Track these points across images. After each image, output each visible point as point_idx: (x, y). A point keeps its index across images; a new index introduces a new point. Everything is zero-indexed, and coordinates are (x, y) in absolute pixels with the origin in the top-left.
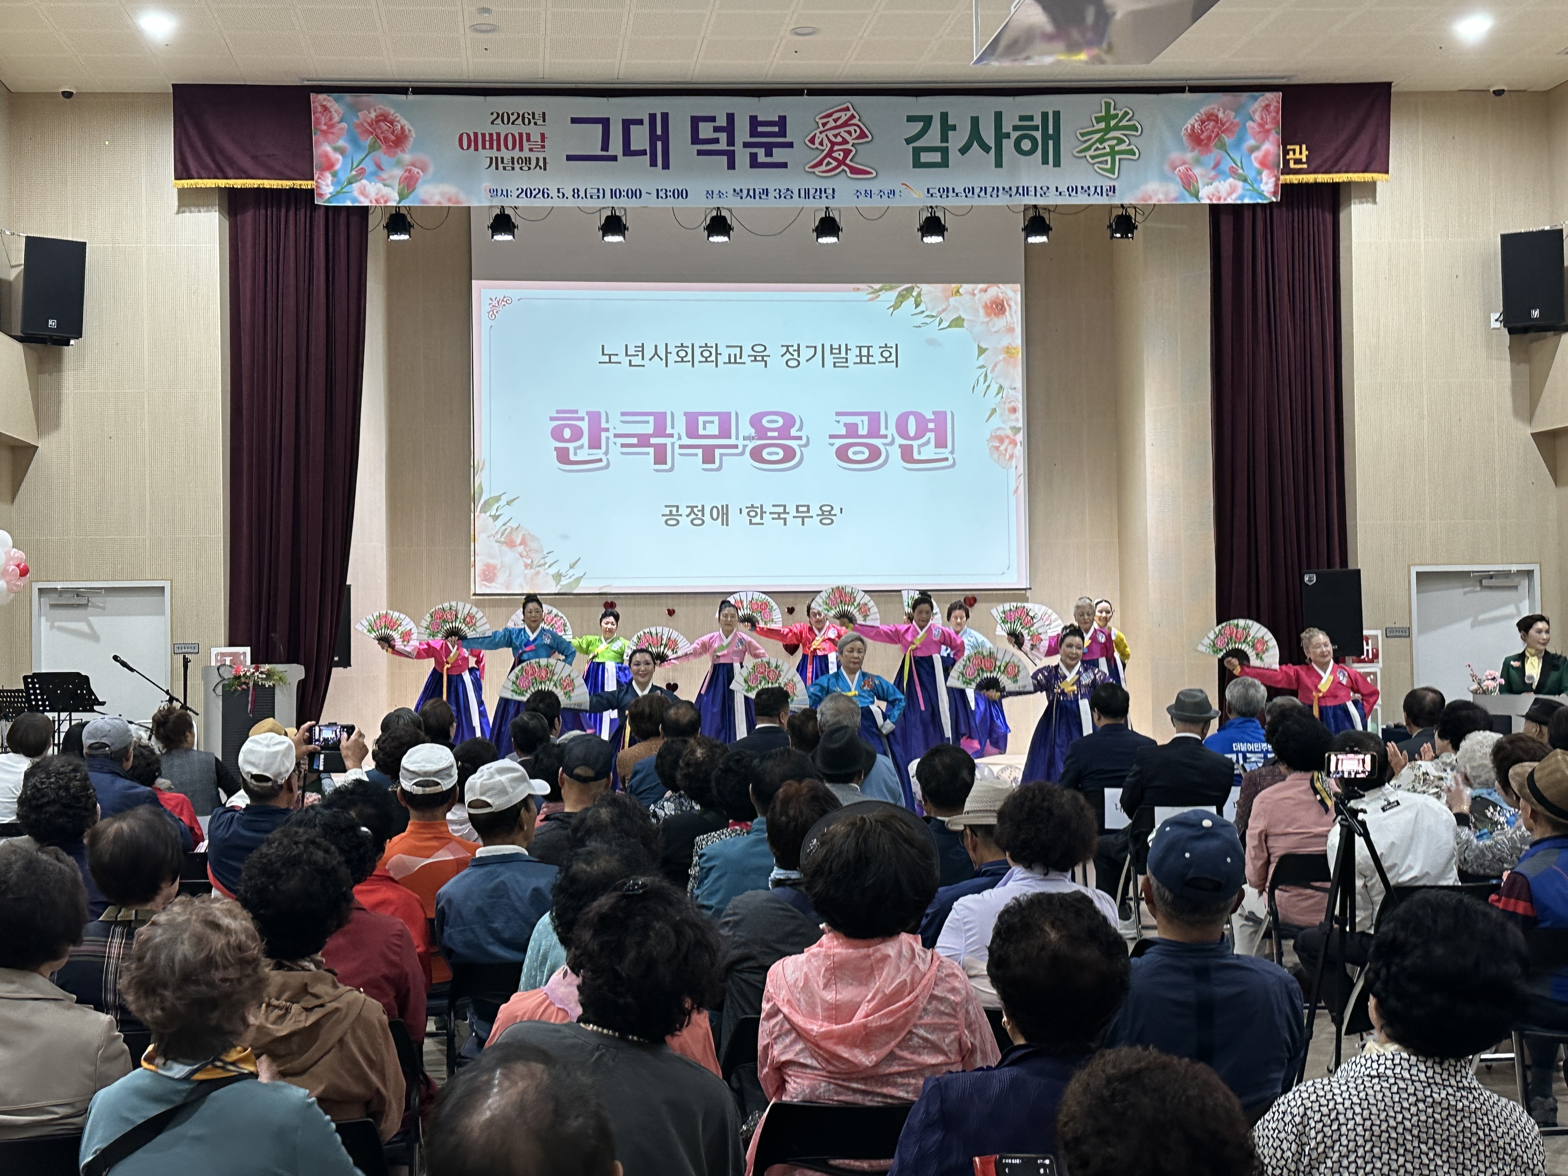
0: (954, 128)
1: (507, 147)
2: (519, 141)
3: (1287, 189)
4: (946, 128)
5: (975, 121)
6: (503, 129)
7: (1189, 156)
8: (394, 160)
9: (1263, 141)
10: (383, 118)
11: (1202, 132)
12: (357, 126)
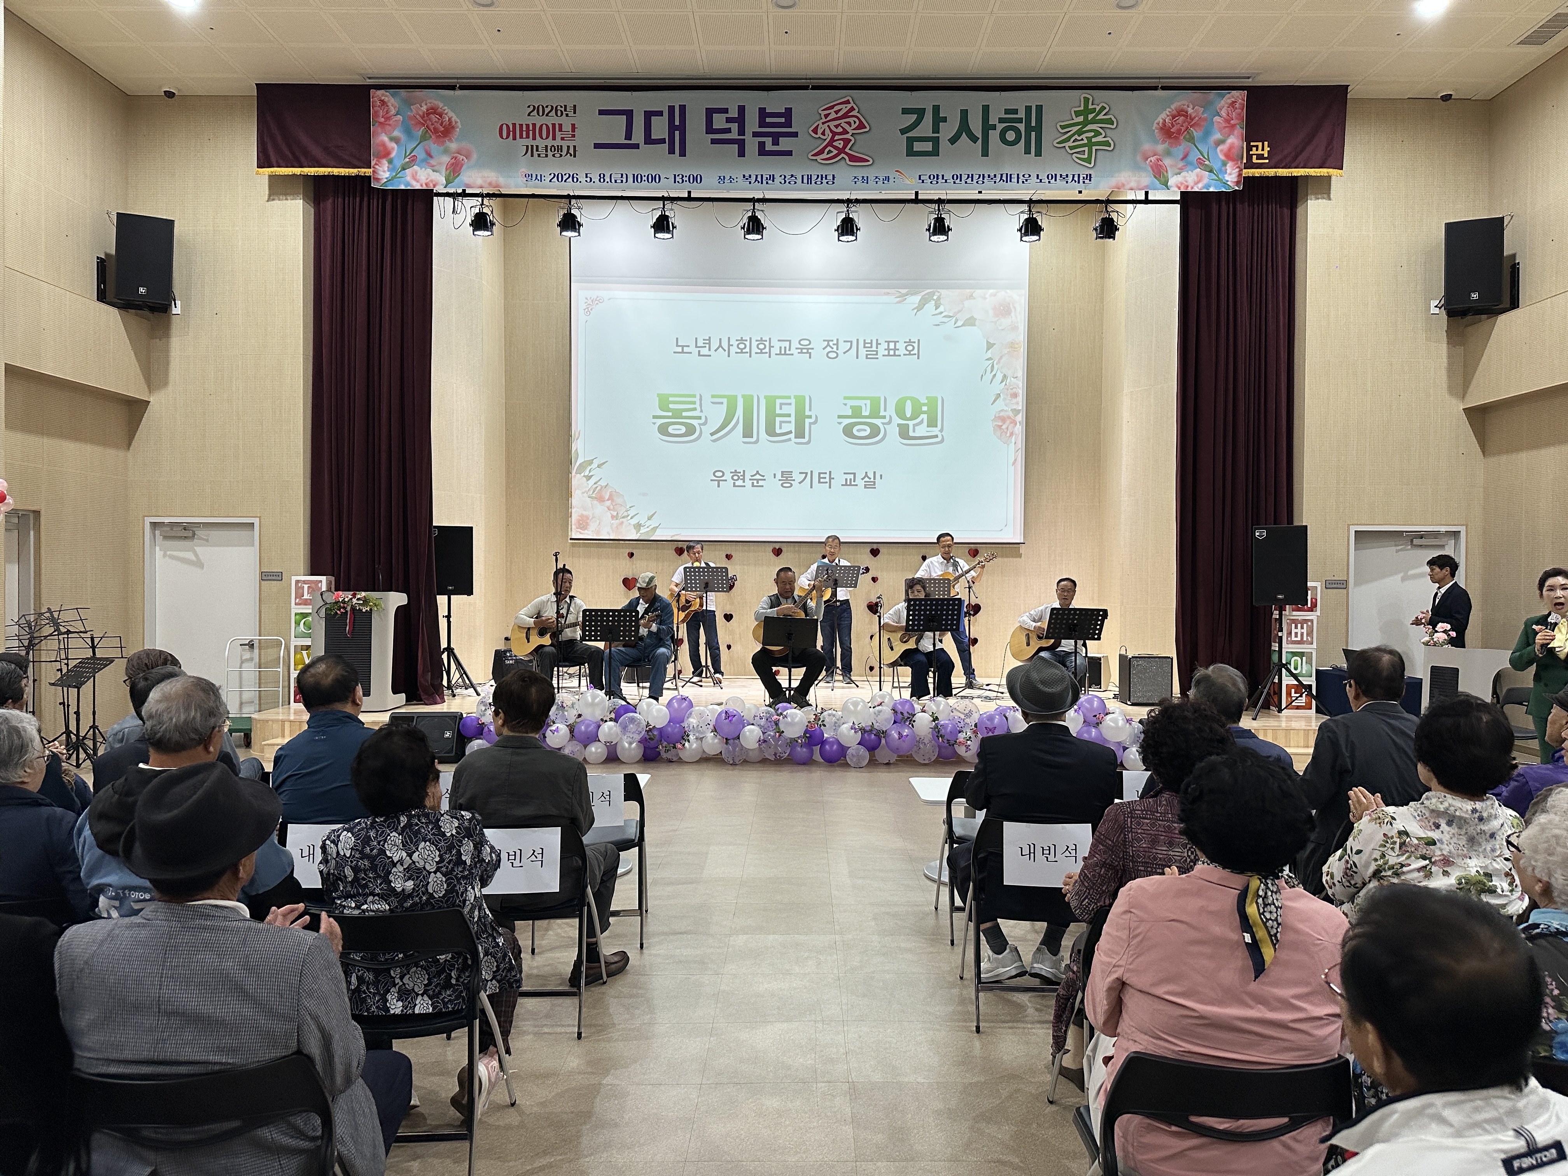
0: (945, 120)
1: (541, 137)
2: (552, 131)
3: (1249, 181)
4: (938, 120)
5: (964, 114)
6: (539, 120)
7: (1161, 148)
8: (442, 148)
9: (1229, 136)
10: (433, 111)
11: (1173, 126)
12: (410, 118)
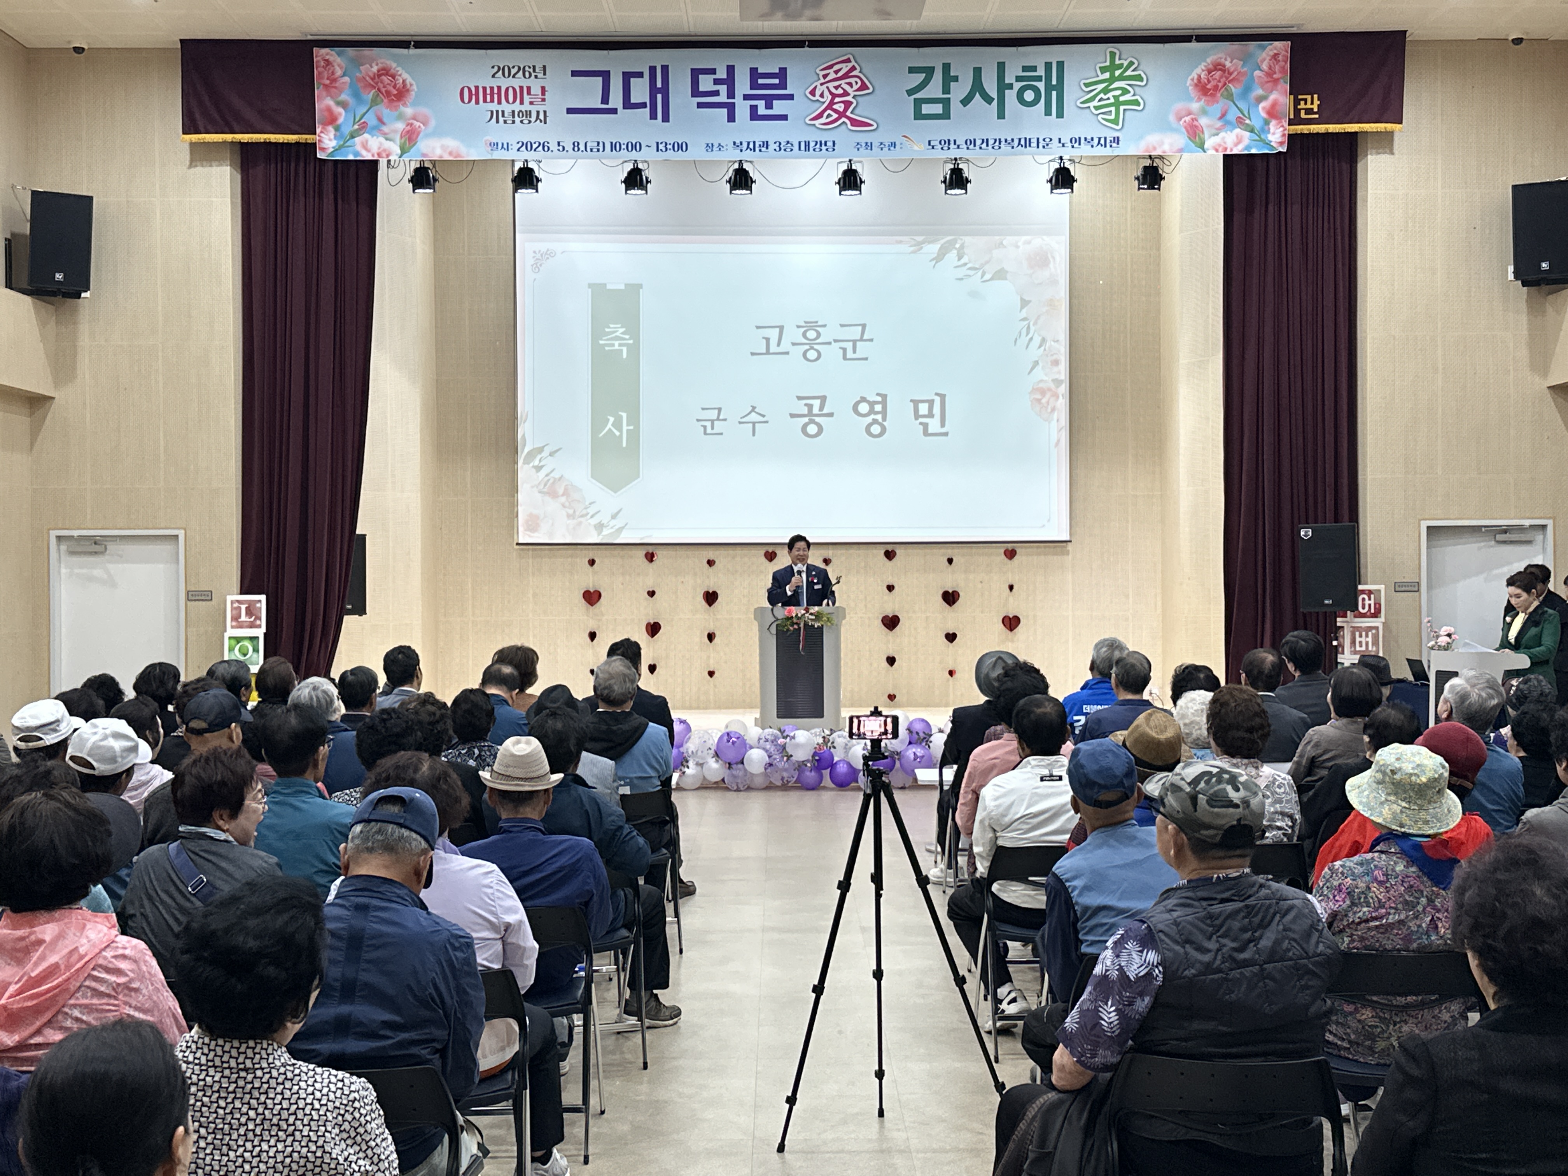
0: (956, 79)
1: (507, 101)
2: (520, 94)
3: (1295, 139)
4: (949, 79)
5: (977, 72)
6: (504, 83)
7: (1195, 106)
8: (396, 113)
9: (1271, 92)
10: (385, 71)
11: (1209, 81)
12: (359, 80)
